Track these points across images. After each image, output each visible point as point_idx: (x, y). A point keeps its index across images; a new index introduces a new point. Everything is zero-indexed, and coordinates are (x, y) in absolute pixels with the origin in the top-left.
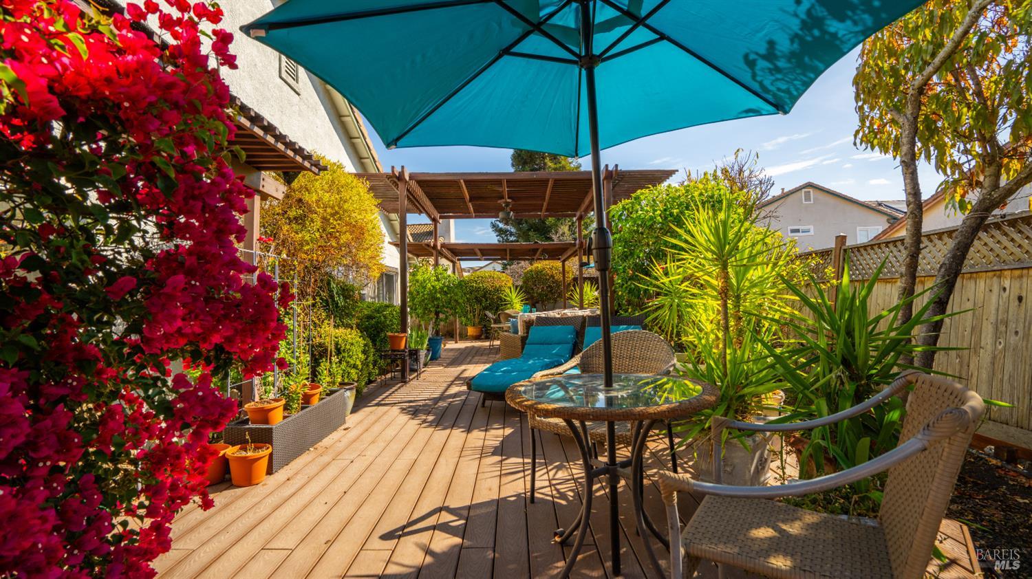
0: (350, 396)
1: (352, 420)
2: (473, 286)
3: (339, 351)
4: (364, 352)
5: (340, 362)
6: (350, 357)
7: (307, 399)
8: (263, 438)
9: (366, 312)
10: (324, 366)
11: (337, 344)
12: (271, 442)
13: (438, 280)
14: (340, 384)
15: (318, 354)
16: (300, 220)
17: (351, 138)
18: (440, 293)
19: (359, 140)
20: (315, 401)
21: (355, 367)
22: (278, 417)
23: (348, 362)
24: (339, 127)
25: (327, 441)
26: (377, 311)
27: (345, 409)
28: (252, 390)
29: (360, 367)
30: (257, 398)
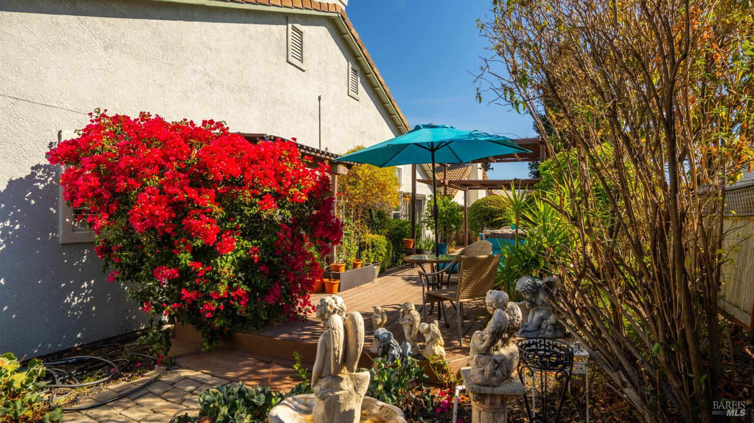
0: (377, 269)
1: (377, 280)
2: (482, 208)
3: (373, 246)
4: (387, 248)
5: (373, 252)
6: (379, 250)
7: (355, 266)
8: (337, 277)
9: (395, 226)
10: (364, 253)
11: (373, 243)
12: (340, 279)
13: (444, 205)
14: (373, 263)
15: (362, 247)
16: (354, 184)
17: (391, 115)
18: (445, 214)
19: (395, 116)
20: (359, 267)
21: (381, 255)
22: (342, 270)
23: (377, 253)
24: (383, 111)
25: (363, 286)
26: (401, 225)
27: (374, 275)
28: (333, 259)
29: (384, 255)
30: (335, 262)
